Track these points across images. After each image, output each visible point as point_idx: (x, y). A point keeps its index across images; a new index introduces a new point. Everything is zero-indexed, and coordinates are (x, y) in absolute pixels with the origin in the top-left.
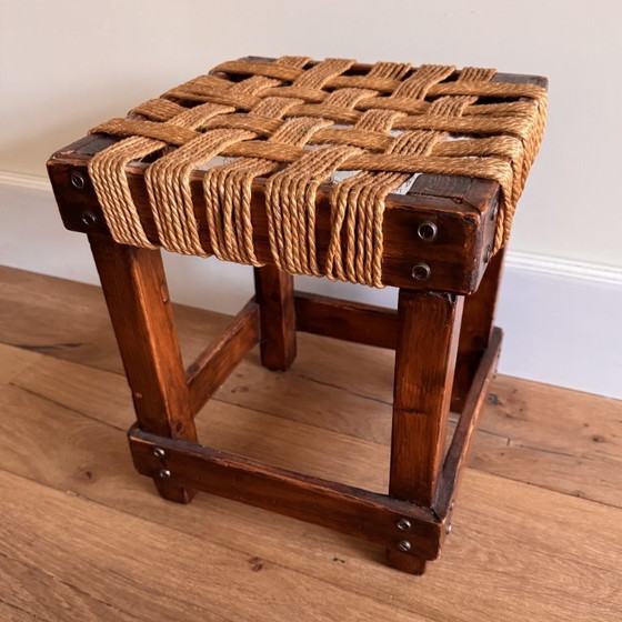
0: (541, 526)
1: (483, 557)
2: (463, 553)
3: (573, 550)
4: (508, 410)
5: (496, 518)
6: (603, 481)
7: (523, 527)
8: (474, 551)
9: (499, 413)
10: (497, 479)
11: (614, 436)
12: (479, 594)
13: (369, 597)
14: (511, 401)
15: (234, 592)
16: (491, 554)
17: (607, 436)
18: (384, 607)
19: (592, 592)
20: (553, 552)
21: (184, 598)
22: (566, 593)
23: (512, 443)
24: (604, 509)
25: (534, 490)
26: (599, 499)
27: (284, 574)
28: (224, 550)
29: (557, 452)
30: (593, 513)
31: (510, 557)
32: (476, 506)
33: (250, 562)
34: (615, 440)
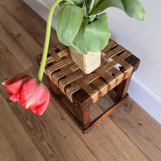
0: (113, 136)
1: (99, 136)
2: (96, 134)
3: (115, 144)
4: (127, 109)
5: (106, 130)
6: (133, 133)
7: (110, 135)
8: (98, 134)
9: (125, 109)
10: (113, 123)
11: (144, 125)
12: (93, 142)
13: (76, 133)
14: (130, 107)
15: (56, 121)
16: (101, 136)
17: (143, 125)
18: (77, 136)
19: (112, 152)
20: (112, 142)
21: (49, 118)
22: (108, 150)
23: (122, 117)
24: (128, 139)
25: (118, 129)
26: (129, 137)
27: (65, 122)
28: (59, 113)
29: (130, 123)
30: (125, 139)
31: (103, 139)
32: (105, 126)
33: (62, 117)
34: (144, 126)
